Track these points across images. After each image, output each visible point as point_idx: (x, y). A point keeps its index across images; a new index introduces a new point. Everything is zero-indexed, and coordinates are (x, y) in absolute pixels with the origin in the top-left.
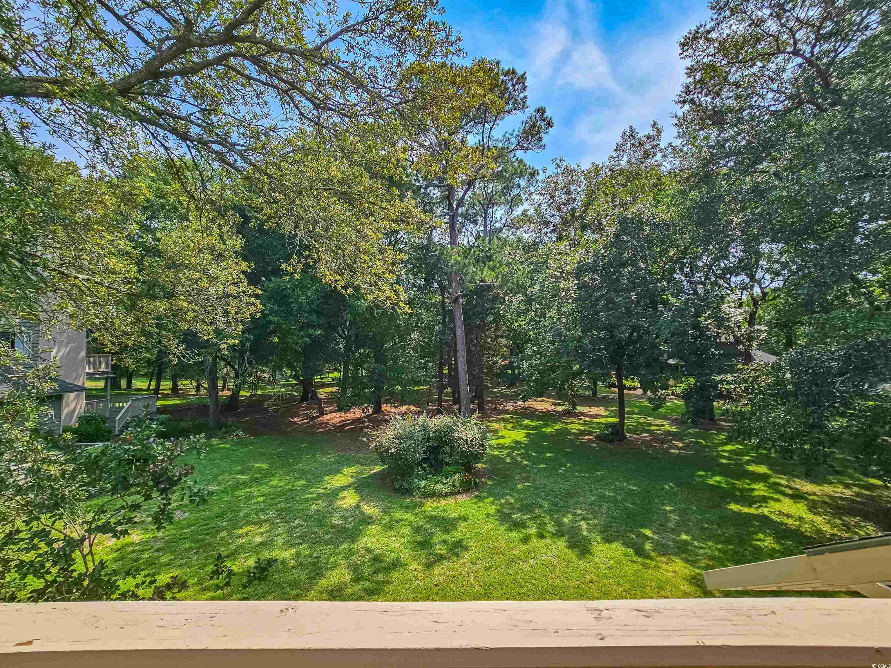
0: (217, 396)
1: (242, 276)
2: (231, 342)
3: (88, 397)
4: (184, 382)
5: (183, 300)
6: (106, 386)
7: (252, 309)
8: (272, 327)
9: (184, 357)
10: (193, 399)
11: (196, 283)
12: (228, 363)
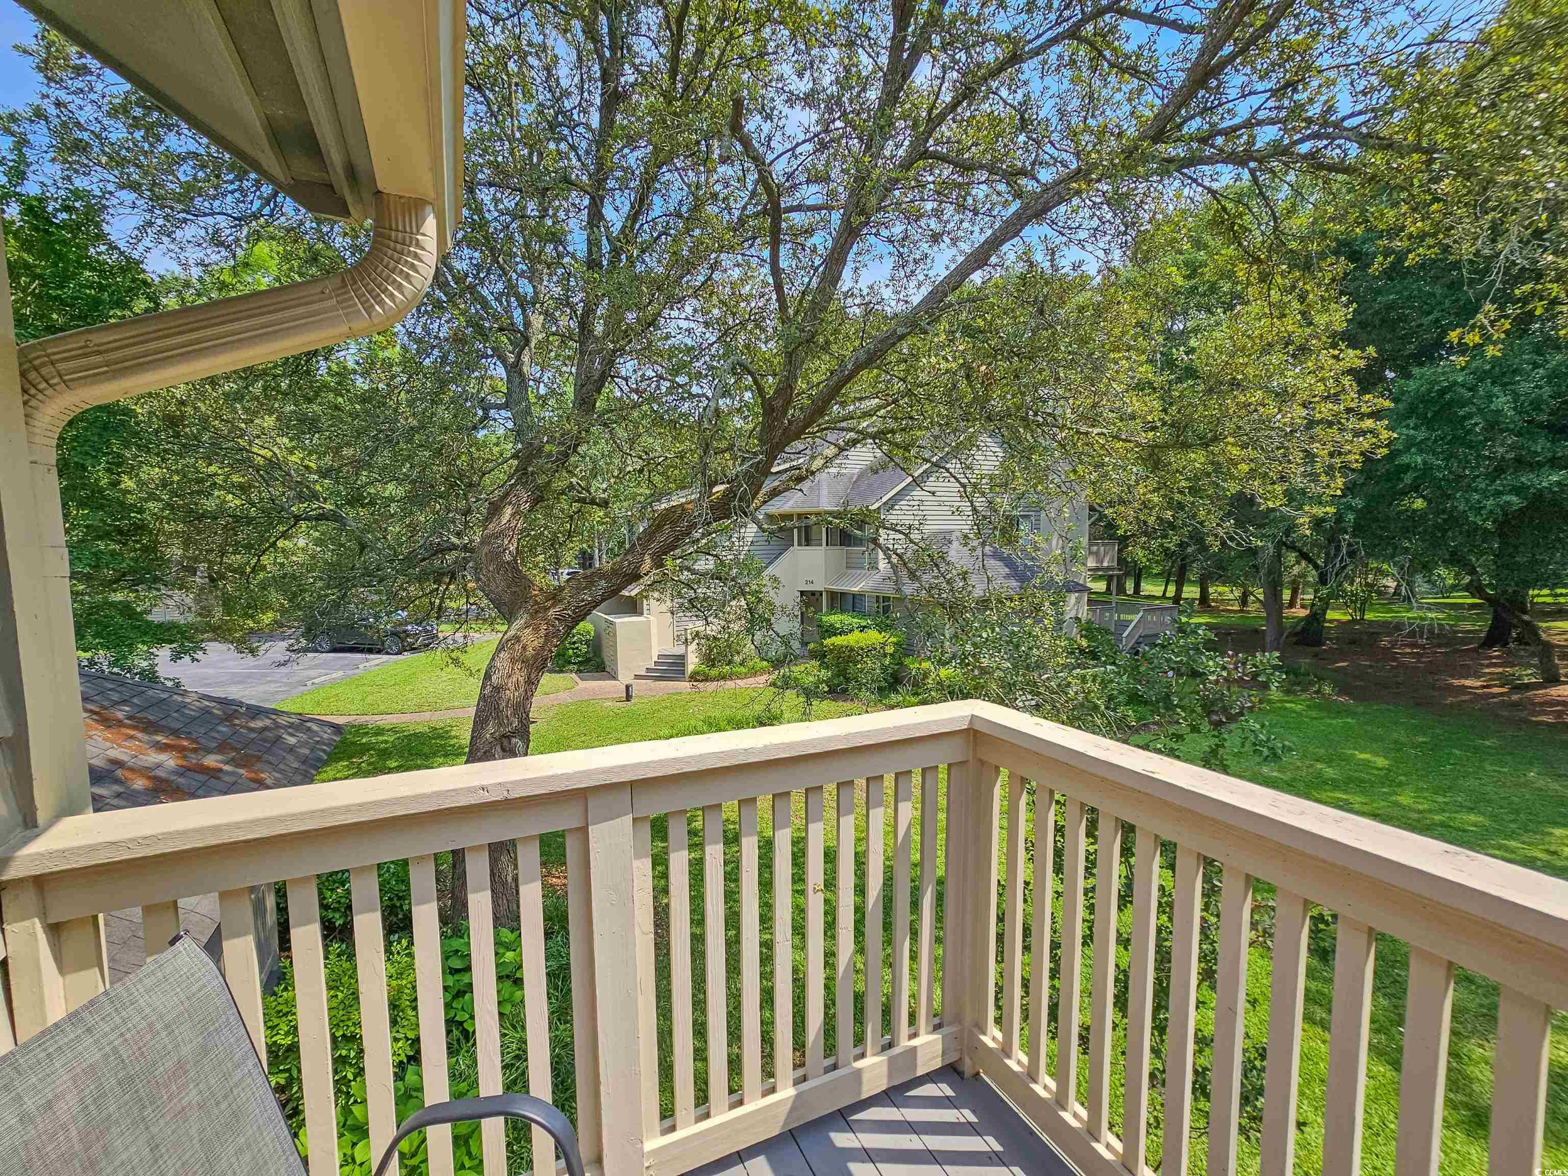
0: (1280, 617)
1: (1347, 381)
2: (1319, 511)
3: (1090, 602)
4: (1220, 589)
5: (1233, 445)
6: (1108, 588)
7: (1365, 443)
8: (1408, 478)
9: (1232, 539)
10: (1234, 619)
11: (1256, 410)
12: (1304, 556)
